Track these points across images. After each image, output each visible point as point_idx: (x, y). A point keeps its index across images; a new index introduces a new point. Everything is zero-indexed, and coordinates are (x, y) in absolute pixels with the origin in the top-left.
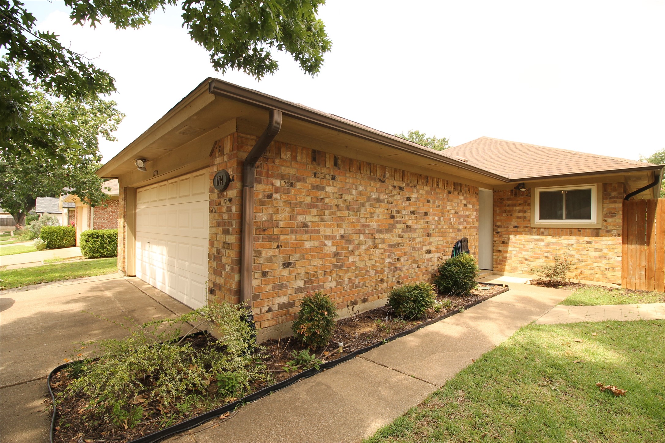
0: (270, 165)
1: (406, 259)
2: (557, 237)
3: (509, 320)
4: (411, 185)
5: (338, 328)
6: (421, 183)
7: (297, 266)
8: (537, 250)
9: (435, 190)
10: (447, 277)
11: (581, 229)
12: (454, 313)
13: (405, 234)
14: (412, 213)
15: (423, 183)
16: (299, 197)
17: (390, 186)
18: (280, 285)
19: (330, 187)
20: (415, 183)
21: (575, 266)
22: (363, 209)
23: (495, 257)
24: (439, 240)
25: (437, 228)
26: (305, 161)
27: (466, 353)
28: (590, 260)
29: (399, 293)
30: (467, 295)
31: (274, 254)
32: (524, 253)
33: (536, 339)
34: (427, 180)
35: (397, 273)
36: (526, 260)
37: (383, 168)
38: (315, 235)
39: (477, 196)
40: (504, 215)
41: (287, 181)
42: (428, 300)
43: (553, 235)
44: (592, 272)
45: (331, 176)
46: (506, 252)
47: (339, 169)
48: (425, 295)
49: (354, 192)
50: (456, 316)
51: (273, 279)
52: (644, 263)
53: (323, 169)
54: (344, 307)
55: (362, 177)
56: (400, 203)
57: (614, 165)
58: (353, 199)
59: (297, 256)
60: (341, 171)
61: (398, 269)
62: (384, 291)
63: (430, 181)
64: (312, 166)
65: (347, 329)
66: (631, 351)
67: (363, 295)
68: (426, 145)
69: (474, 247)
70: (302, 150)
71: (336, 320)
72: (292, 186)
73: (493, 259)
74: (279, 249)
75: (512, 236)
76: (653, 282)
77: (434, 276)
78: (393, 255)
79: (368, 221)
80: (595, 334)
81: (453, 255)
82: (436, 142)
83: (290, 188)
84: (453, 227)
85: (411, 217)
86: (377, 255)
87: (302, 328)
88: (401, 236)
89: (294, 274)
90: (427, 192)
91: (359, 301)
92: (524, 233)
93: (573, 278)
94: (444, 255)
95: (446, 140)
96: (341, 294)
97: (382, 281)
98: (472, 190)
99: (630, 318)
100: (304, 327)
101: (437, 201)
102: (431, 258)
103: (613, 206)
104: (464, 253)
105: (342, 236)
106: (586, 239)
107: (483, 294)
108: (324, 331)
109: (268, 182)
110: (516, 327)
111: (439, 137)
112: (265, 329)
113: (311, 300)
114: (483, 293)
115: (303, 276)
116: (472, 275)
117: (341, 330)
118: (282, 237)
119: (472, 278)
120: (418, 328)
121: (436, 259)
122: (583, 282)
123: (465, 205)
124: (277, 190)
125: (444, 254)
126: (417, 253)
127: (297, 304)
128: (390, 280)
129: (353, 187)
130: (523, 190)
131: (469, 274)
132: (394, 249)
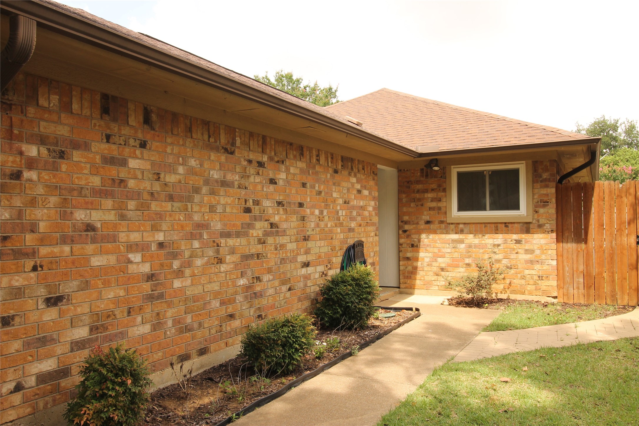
0: (16, 118)
1: (271, 277)
2: (480, 236)
3: (419, 361)
4: (276, 159)
5: (156, 405)
6: (292, 156)
7: (74, 301)
8: (456, 255)
9: (314, 168)
10: (334, 303)
11: (509, 223)
12: (344, 357)
13: (269, 238)
14: (279, 203)
15: (295, 157)
16: (77, 178)
17: (242, 160)
18: (39, 339)
19: (138, 161)
20: (283, 156)
21: (502, 276)
22: (197, 198)
23: (402, 268)
24: (322, 245)
25: (318, 227)
26: (88, 113)
27: (360, 417)
28: (520, 266)
29: (259, 335)
30: (363, 327)
31: (26, 283)
32: (440, 260)
33: (453, 384)
34: (301, 151)
35: (257, 301)
36: (442, 269)
37: (231, 131)
38: (110, 245)
39: (376, 178)
40: (412, 205)
41: (51, 148)
42: (304, 340)
43: (475, 233)
44: (523, 282)
45: (138, 142)
46: (417, 259)
47: (153, 129)
48: (299, 334)
49: (181, 170)
50: (347, 362)
51: (25, 329)
52: (581, 268)
53: (122, 128)
54: (167, 367)
55: (195, 145)
56: (259, 187)
57: (545, 136)
58: (180, 182)
59: (74, 284)
60: (157, 133)
61: (258, 294)
62: (236, 332)
63: (307, 153)
64: (102, 123)
65: (171, 404)
66: (568, 387)
67: (200, 343)
68: (304, 96)
69: (372, 254)
70: (81, 94)
71: (150, 390)
72: (62, 157)
73: (399, 270)
74: (36, 273)
75: (423, 236)
76: (592, 291)
77: (315, 301)
78: (249, 273)
79: (207, 218)
80: (526, 368)
81: (342, 268)
82: (318, 93)
83: (59, 160)
84: (341, 225)
85: (278, 211)
86: (223, 275)
87: (85, 414)
88: (262, 242)
89: (68, 317)
90: (302, 171)
91: (194, 353)
92: (438, 231)
93: (501, 293)
94: (330, 269)
95: (333, 90)
96: (160, 344)
97: (232, 316)
98: (367, 167)
99: (567, 343)
100: (88, 412)
101: (317, 185)
102: (310, 274)
103: (545, 192)
104: (358, 264)
105: (161, 245)
106: (515, 237)
107: (386, 324)
108: (125, 413)
109: (11, 149)
110: (428, 369)
111: (323, 85)
112: (10, 424)
113: (101, 360)
114: (386, 322)
115: (87, 319)
116: (370, 297)
117: (161, 406)
118: (44, 251)
119: (370, 301)
120: (289, 388)
121: (317, 276)
122: (513, 297)
123: (359, 192)
124: (31, 164)
125: (329, 266)
126: (288, 266)
127: (75, 370)
128: (246, 313)
129: (178, 160)
130: (436, 168)
131: (365, 296)
132: (252, 262)
